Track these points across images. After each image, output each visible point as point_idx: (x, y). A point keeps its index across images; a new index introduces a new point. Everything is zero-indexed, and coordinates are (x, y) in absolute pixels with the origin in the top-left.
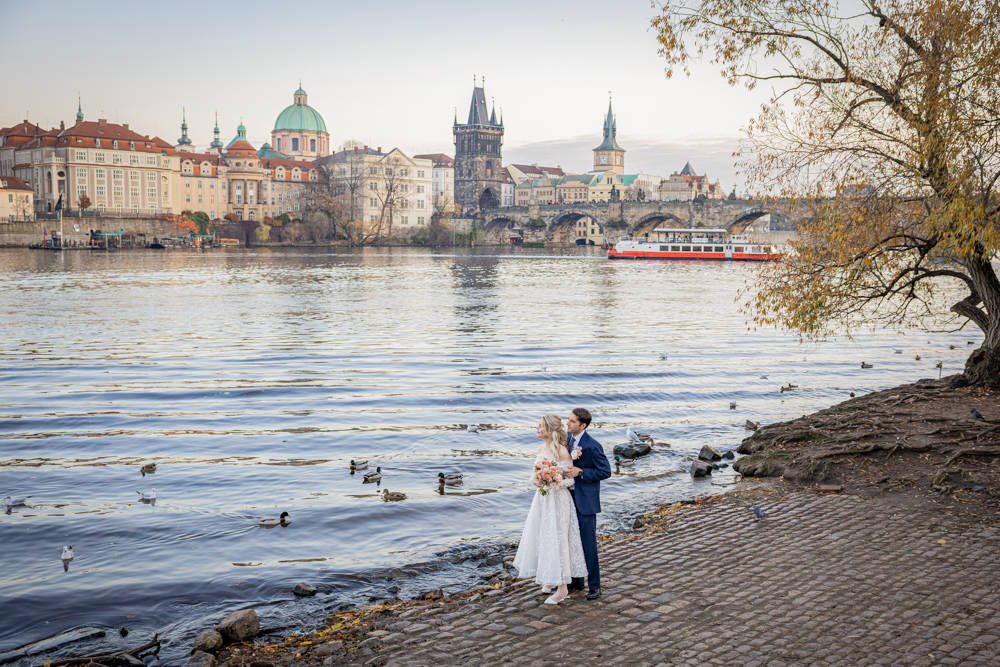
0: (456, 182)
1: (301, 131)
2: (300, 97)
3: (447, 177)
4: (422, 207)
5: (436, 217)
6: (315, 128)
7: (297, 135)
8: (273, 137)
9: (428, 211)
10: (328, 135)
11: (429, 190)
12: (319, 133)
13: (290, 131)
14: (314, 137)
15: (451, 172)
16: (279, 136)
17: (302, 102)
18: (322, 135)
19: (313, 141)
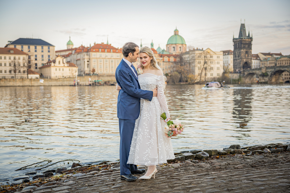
0: (234, 60)
1: (176, 44)
2: (176, 32)
3: (231, 58)
4: (219, 69)
5: (225, 73)
6: (181, 43)
7: (174, 46)
8: (167, 47)
9: (221, 71)
10: (186, 45)
11: (221, 63)
12: (182, 44)
13: (172, 44)
14: (180, 46)
15: (232, 56)
16: (168, 46)
17: (177, 34)
18: (184, 45)
19: (180, 47)
